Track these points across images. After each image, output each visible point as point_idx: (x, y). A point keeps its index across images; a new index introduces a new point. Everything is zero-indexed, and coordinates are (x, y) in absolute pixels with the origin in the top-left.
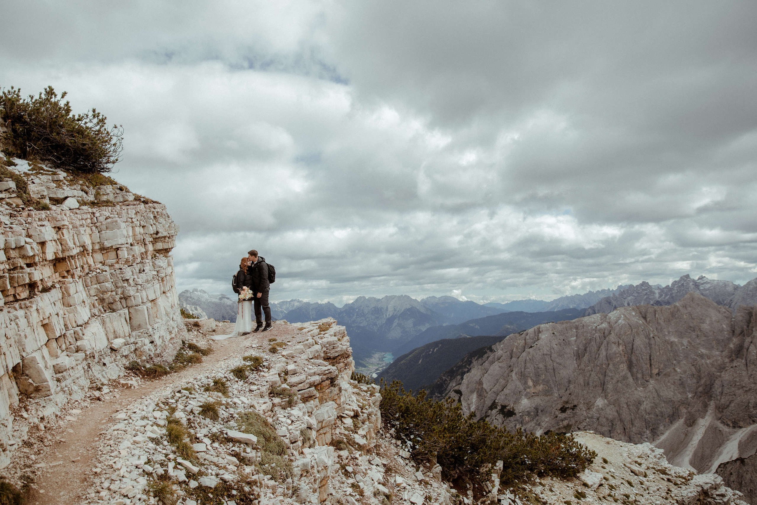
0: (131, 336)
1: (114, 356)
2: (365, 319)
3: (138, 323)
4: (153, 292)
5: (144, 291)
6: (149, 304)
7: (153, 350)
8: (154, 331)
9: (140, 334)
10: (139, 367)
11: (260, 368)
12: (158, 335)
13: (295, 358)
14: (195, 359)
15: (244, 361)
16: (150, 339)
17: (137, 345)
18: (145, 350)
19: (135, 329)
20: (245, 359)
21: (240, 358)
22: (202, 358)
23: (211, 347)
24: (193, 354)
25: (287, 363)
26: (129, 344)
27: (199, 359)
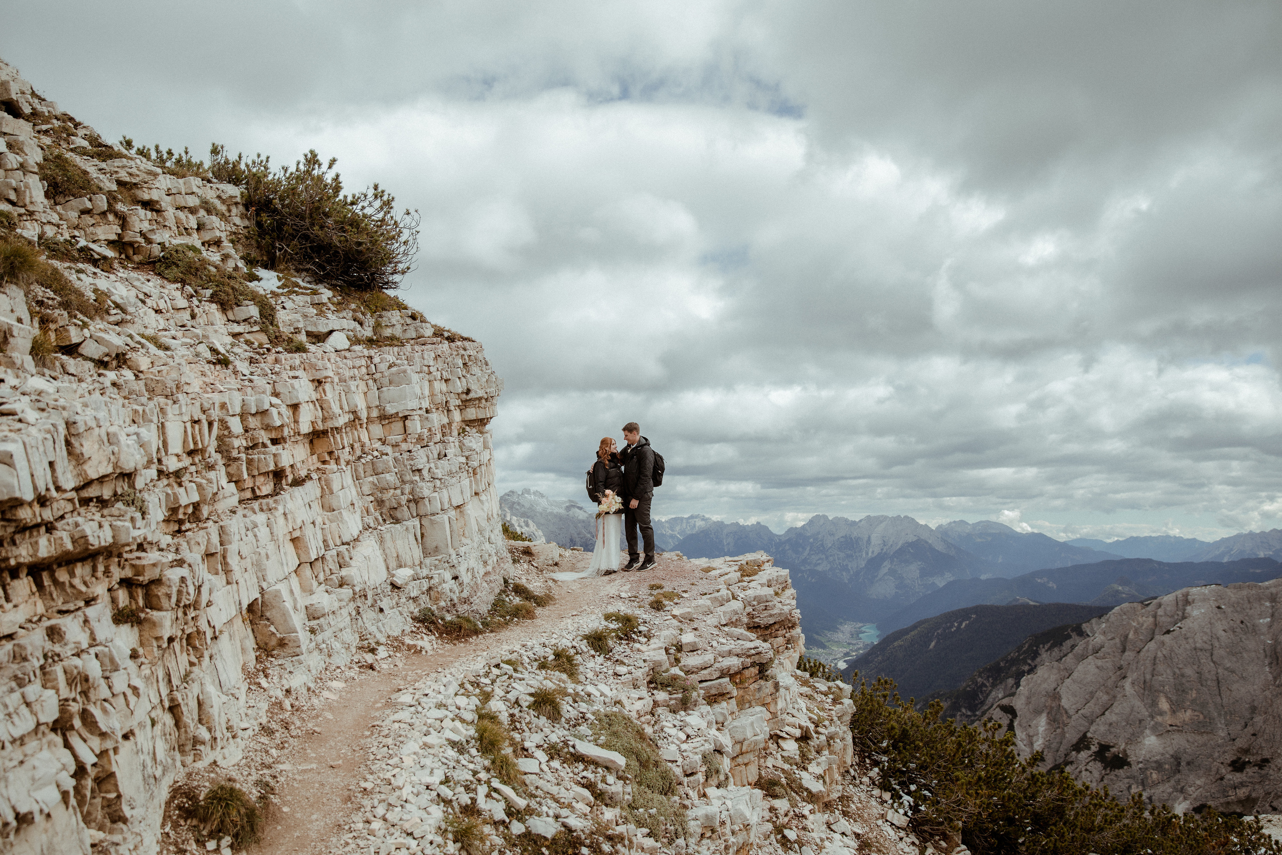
0: (423, 566)
1: (397, 598)
2: (827, 558)
3: (435, 544)
4: (458, 491)
5: (444, 491)
6: (453, 513)
7: (457, 592)
8: (460, 559)
9: (437, 562)
10: (434, 618)
11: (633, 636)
12: (466, 566)
13: (695, 623)
14: (524, 611)
15: (606, 621)
16: (452, 571)
17: (432, 580)
18: (444, 591)
19: (430, 553)
20: (608, 618)
21: (599, 616)
22: (536, 610)
23: (550, 592)
24: (521, 602)
25: (682, 629)
26: (419, 579)
27: (530, 612)
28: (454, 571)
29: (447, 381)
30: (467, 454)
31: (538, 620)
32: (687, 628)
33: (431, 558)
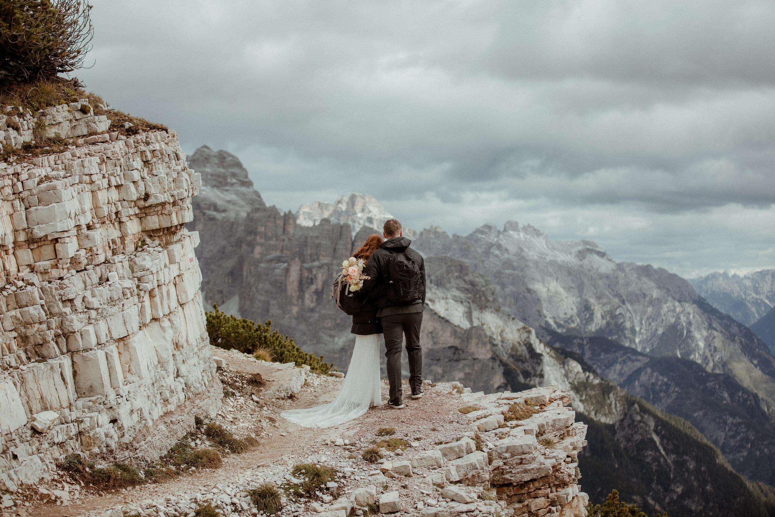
0: (74, 408)
1: (37, 444)
3: (89, 383)
4: (121, 321)
5: (101, 322)
6: (113, 348)
7: (116, 437)
8: (120, 400)
9: (91, 404)
10: (80, 467)
11: (317, 493)
12: (128, 406)
13: (410, 479)
14: (205, 459)
15: (294, 474)
16: (110, 414)
17: (82, 424)
18: (98, 436)
19: (85, 393)
20: (297, 471)
21: (288, 468)
22: (226, 457)
23: (257, 435)
24: (210, 448)
25: (387, 487)
26: (67, 423)
27: (213, 460)
28: (111, 412)
29: (118, 187)
30: (139, 274)
31: (220, 470)
32: (395, 485)
33: (85, 399)
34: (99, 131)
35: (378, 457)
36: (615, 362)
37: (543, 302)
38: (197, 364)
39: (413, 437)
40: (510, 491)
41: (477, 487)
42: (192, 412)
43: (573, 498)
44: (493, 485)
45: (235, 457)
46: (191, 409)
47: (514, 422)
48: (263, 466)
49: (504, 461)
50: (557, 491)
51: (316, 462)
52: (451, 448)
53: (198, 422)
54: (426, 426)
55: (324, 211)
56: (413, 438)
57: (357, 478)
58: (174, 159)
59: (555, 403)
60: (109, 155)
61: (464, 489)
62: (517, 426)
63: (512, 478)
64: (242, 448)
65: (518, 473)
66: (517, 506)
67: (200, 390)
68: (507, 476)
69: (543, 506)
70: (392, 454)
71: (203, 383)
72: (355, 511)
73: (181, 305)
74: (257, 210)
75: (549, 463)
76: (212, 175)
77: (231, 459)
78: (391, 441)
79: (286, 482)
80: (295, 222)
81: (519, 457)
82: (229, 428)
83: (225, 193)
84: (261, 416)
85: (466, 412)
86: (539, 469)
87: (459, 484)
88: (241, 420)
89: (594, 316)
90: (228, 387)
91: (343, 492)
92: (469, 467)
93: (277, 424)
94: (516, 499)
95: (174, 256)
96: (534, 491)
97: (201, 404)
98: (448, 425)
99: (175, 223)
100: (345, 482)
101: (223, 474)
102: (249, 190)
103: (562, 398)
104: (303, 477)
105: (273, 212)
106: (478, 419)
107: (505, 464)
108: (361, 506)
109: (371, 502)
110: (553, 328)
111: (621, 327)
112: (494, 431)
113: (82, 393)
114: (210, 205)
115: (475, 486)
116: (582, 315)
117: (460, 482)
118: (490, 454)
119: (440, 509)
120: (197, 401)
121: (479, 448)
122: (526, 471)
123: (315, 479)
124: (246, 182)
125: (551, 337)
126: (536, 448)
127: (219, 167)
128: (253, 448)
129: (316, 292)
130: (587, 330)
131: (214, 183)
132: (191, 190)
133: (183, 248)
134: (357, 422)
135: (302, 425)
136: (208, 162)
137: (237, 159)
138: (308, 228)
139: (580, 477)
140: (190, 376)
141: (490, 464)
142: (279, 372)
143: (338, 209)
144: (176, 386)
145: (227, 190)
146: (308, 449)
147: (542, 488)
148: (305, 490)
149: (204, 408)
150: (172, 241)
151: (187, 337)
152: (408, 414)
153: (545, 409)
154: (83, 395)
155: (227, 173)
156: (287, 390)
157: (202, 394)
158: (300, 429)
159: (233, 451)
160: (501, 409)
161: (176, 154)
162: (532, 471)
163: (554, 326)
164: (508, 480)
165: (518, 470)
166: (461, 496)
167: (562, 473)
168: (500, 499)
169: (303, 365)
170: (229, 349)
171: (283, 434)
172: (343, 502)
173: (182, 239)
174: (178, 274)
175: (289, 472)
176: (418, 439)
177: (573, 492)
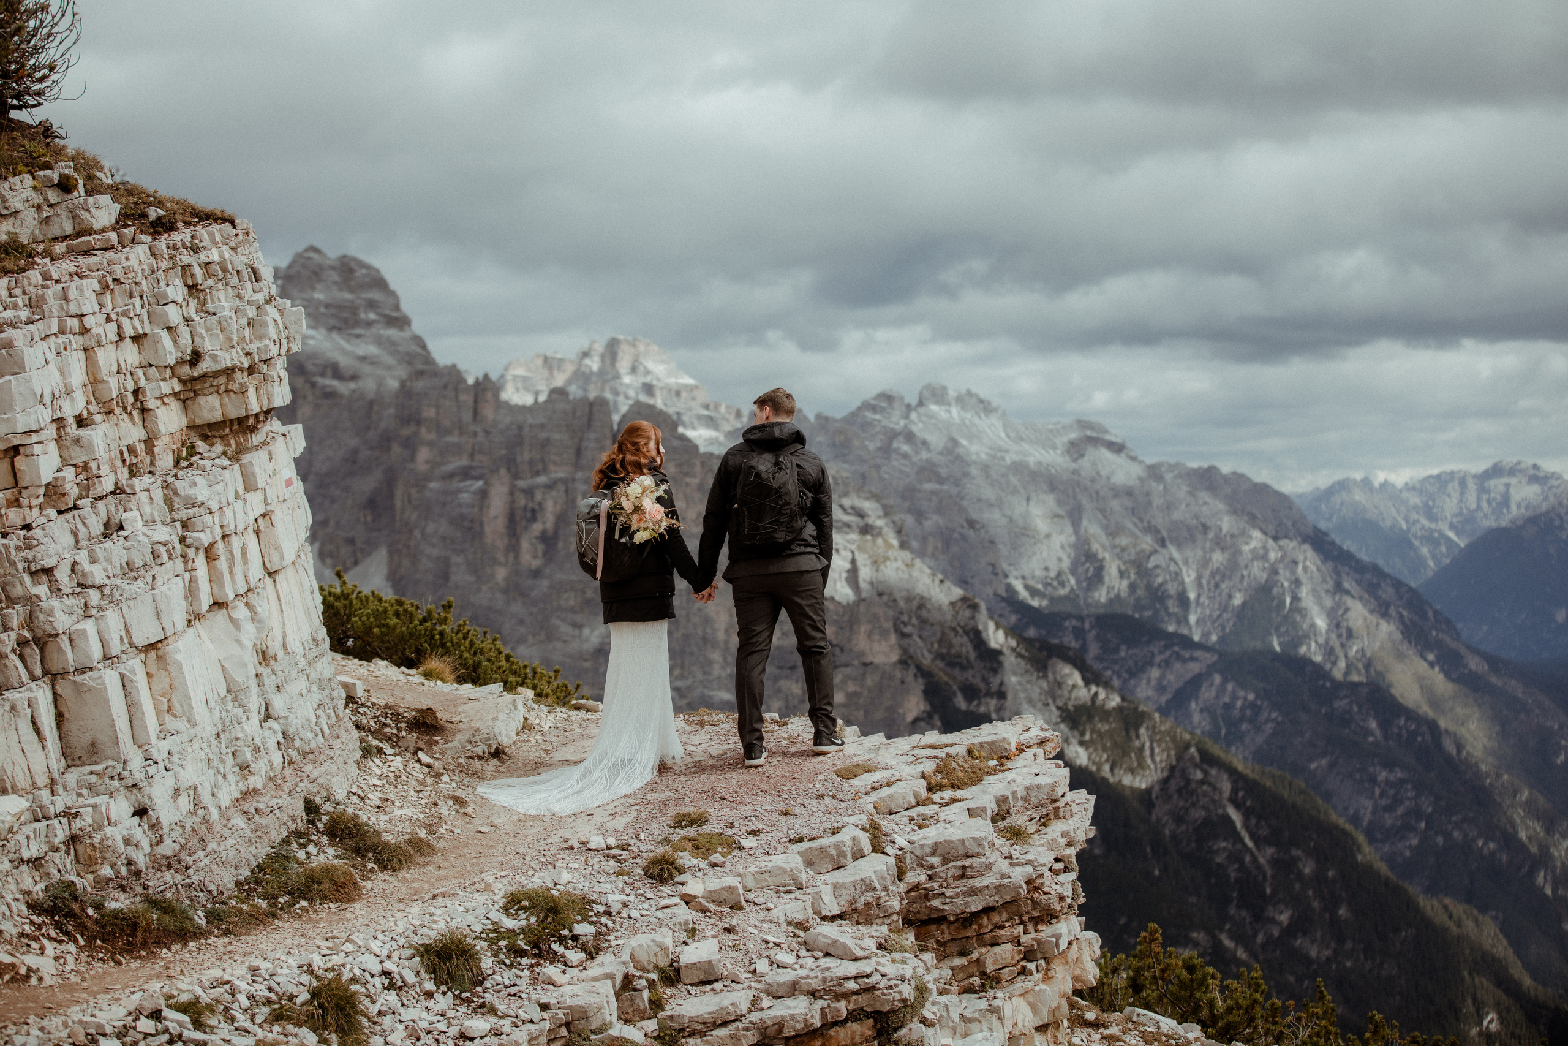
0: (59, 789)
3: (87, 738)
4: (150, 610)
5: (109, 613)
6: (135, 665)
7: (145, 844)
8: (151, 770)
9: (93, 779)
10: (76, 907)
11: (555, 946)
12: (169, 781)
13: (741, 914)
14: (326, 884)
15: (506, 910)
16: (133, 798)
17: (78, 820)
18: (110, 842)
19: (80, 757)
20: (514, 903)
21: (495, 898)
22: (369, 879)
23: (430, 833)
24: (336, 861)
25: (694, 930)
26: (47, 818)
27: (344, 885)
28: (135, 795)
29: (137, 339)
30: (184, 514)
31: (357, 905)
32: (710, 927)
33: (81, 769)
34: (97, 226)
35: (674, 871)
36: (1150, 663)
37: (1001, 547)
38: (305, 692)
39: (744, 829)
40: (943, 933)
41: (875, 927)
42: (298, 790)
43: (1070, 943)
44: (908, 922)
45: (387, 878)
46: (296, 784)
47: (947, 794)
48: (444, 895)
49: (929, 872)
50: (1036, 931)
51: (550, 885)
52: (822, 850)
53: (311, 809)
54: (769, 806)
55: (555, 372)
56: (743, 831)
57: (635, 914)
58: (250, 280)
59: (1029, 753)
60: (119, 274)
61: (850, 930)
62: (954, 800)
63: (946, 907)
64: (400, 860)
65: (958, 896)
66: (958, 961)
67: (313, 745)
68: (936, 903)
69: (1009, 961)
70: (703, 864)
71: (319, 731)
72: (631, 982)
73: (271, 574)
74: (420, 374)
75: (1019, 875)
76: (327, 306)
77: (379, 883)
78: (700, 838)
79: (491, 927)
80: (496, 396)
81: (959, 863)
82: (373, 819)
83: (356, 341)
84: (438, 794)
85: (851, 775)
86: (999, 888)
87: (840, 921)
88: (397, 804)
89: (1105, 573)
90: (370, 738)
91: (607, 944)
92: (858, 887)
93: (469, 810)
94: (954, 947)
95: (254, 475)
96: (991, 931)
97: (316, 773)
98: (815, 802)
99: (255, 408)
100: (610, 924)
101: (363, 913)
102: (402, 334)
103: (1042, 743)
104: (524, 916)
105: (453, 376)
106: (874, 789)
107: (930, 878)
108: (644, 970)
109: (664, 962)
110: (1021, 597)
111: (1159, 594)
112: (907, 813)
113: (76, 757)
114: (326, 367)
115: (872, 924)
116: (1080, 570)
117: (841, 916)
118: (900, 860)
119: (803, 973)
120: (308, 768)
121: (877, 848)
122: (973, 892)
123: (549, 920)
124: (396, 319)
125: (1019, 616)
126: (993, 845)
127: (341, 290)
128: (422, 860)
129: (544, 538)
130: (1090, 600)
131: (332, 322)
132: (285, 342)
133: (271, 458)
134: (631, 801)
135: (519, 810)
136: (319, 280)
137: (378, 271)
138: (523, 409)
139: (1082, 900)
140: (292, 717)
141: (900, 880)
142: (472, 704)
143: (583, 369)
144: (264, 738)
145: (359, 336)
146: (534, 857)
147: (1007, 924)
148: (528, 943)
149: (321, 780)
150: (249, 445)
151: (284, 637)
152: (734, 782)
153: (1009, 765)
154: (78, 762)
155: (358, 302)
156: (488, 739)
157: (317, 753)
158: (516, 817)
159: (384, 866)
160: (919, 768)
161: (253, 269)
162: (986, 892)
163: (1023, 594)
164: (937, 910)
165: (958, 890)
166: (845, 946)
167: (1045, 893)
168: (924, 949)
169: (520, 689)
170: (369, 660)
171: (483, 830)
172: (608, 963)
173: (269, 440)
174: (263, 511)
175: (497, 907)
176: (754, 833)
177: (1069, 931)
